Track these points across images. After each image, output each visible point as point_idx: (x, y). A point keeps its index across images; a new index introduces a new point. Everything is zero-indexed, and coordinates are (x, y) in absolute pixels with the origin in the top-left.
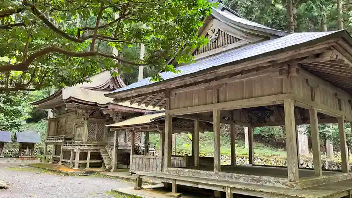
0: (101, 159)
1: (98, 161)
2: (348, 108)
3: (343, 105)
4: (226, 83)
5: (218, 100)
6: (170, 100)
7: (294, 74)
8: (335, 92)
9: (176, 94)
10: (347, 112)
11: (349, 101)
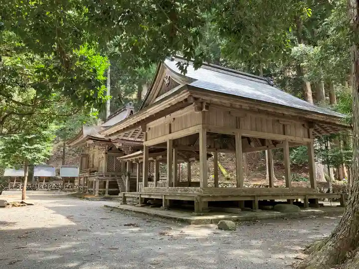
0: (118, 188)
1: (116, 189)
2: (301, 132)
3: (288, 130)
4: (174, 119)
5: (170, 133)
6: (146, 134)
7: (204, 110)
8: (277, 118)
9: (149, 129)
10: (298, 134)
11: (303, 125)
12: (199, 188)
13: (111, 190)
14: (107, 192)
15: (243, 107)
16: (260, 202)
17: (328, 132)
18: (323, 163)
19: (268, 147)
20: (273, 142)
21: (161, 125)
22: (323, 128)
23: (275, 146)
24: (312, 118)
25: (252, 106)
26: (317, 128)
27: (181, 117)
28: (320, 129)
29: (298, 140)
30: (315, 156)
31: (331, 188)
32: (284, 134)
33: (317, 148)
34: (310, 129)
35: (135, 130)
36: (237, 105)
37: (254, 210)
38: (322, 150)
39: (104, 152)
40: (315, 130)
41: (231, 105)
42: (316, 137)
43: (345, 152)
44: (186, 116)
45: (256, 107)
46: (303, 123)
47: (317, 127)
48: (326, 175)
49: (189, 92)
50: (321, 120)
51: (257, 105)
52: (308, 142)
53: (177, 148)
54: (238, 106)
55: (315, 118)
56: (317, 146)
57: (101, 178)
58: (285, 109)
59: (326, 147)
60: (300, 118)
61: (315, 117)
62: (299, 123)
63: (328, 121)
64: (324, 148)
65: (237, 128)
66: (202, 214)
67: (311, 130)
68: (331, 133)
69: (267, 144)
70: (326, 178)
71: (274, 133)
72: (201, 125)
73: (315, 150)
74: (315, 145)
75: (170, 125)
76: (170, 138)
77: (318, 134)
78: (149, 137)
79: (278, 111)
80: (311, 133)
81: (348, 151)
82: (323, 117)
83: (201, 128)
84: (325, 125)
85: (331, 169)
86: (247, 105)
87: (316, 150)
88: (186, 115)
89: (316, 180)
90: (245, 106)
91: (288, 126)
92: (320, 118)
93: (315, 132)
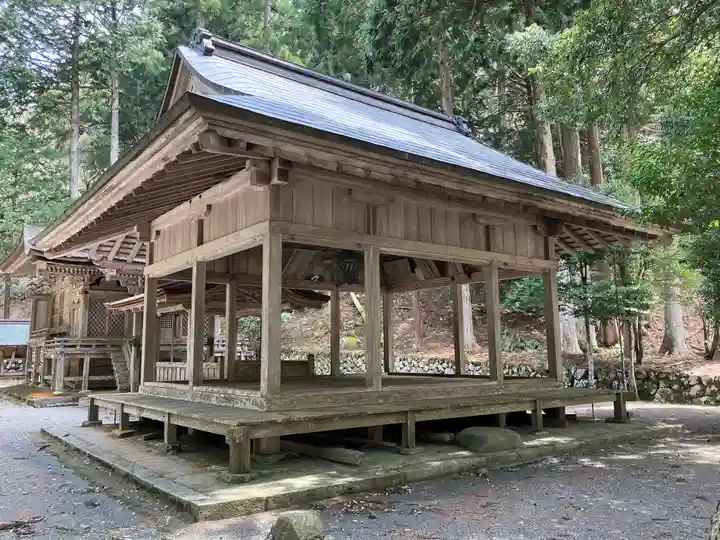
0: (112, 372)
2: (529, 243)
3: (498, 238)
4: (209, 207)
5: (200, 242)
6: (152, 245)
7: (275, 181)
8: (471, 211)
9: (158, 233)
10: (520, 250)
11: (535, 228)
12: (259, 394)
13: (97, 378)
14: (85, 384)
15: (373, 175)
16: (419, 425)
17: (590, 245)
18: (576, 313)
19: (453, 279)
20: (464, 268)
21: (183, 222)
22: (580, 236)
23: (470, 277)
24: (555, 208)
25: (399, 172)
26: (564, 236)
27: (226, 202)
28: (573, 238)
29: (522, 263)
30: (560, 299)
31: (592, 368)
32: (488, 249)
33: (564, 281)
34: (550, 238)
35: (124, 235)
36: (358, 165)
37: (404, 450)
38: (575, 286)
39: (81, 288)
40: (561, 239)
41: (340, 166)
42: (563, 257)
43: (623, 289)
44: (235, 200)
45: (412, 176)
46: (534, 223)
47: (568, 233)
48: (580, 336)
49: (200, 120)
50: (578, 214)
51: (411, 169)
52: (544, 269)
53: (234, 283)
54: (360, 172)
55: (561, 209)
56: (564, 276)
57: (70, 350)
58: (486, 182)
59: (584, 279)
60: (526, 208)
61: (561, 206)
62: (524, 222)
63: (592, 216)
64: (578, 279)
65: (369, 233)
66: (247, 476)
67: (553, 240)
68: (595, 247)
69: (450, 272)
70: (580, 343)
71: (463, 245)
72: (267, 224)
73: (560, 285)
74: (559, 274)
75: (201, 223)
76: (200, 259)
77: (567, 251)
78: (157, 255)
79: (469, 189)
80: (552, 248)
81: (628, 288)
82: (581, 206)
83: (267, 230)
84: (585, 229)
85: (592, 328)
86: (384, 169)
87: (562, 284)
88: (237, 195)
89: (561, 348)
90: (382, 172)
91: (498, 231)
92: (576, 209)
93: (562, 246)
